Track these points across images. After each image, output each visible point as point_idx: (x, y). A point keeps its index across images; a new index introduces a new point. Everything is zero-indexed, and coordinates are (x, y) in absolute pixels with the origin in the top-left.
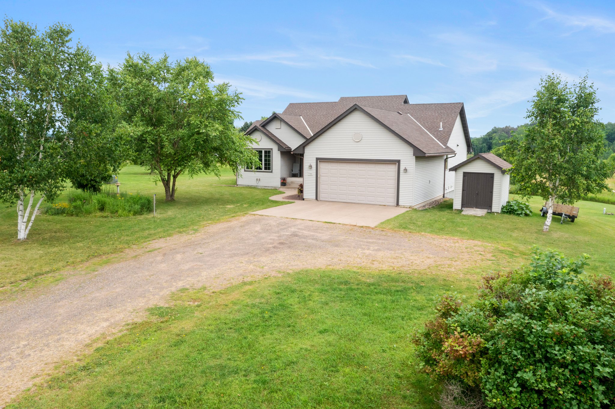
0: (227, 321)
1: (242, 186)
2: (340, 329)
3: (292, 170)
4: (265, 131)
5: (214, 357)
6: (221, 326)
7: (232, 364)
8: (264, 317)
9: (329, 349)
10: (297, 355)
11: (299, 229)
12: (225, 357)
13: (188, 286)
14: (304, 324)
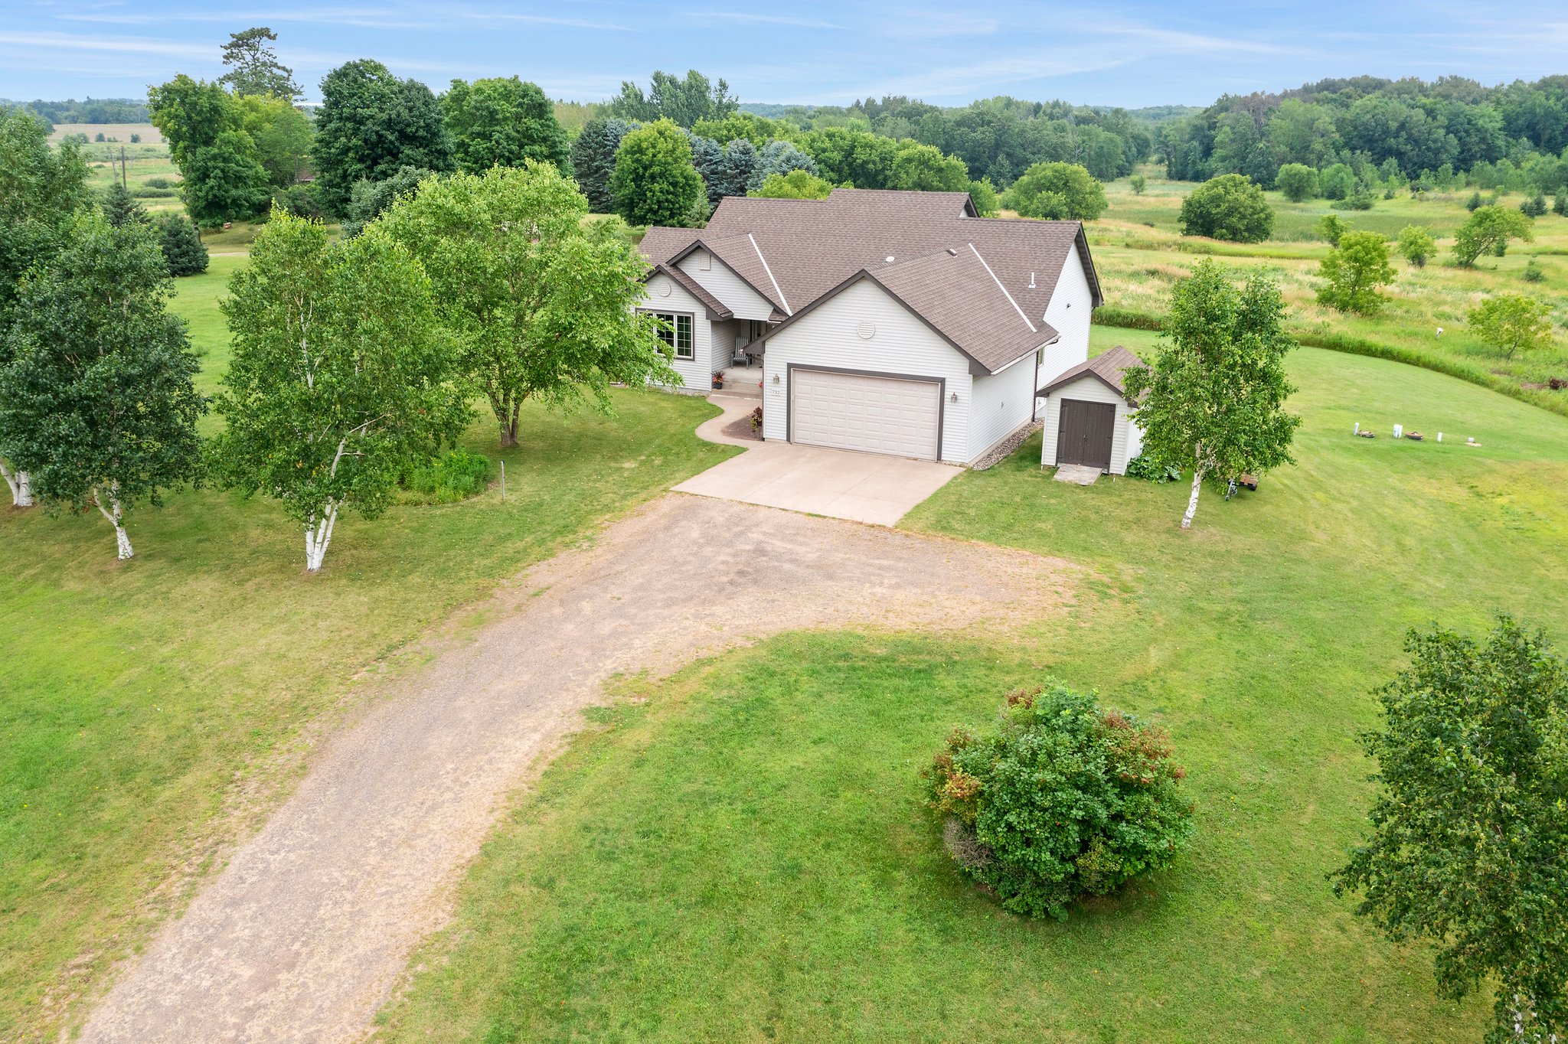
0: (693, 729)
2: (840, 737)
3: (734, 353)
4: (677, 276)
5: (688, 780)
6: (686, 735)
7: (711, 789)
8: (738, 721)
9: (827, 767)
10: (788, 776)
11: (765, 534)
12: (701, 780)
13: (622, 669)
14: (792, 730)
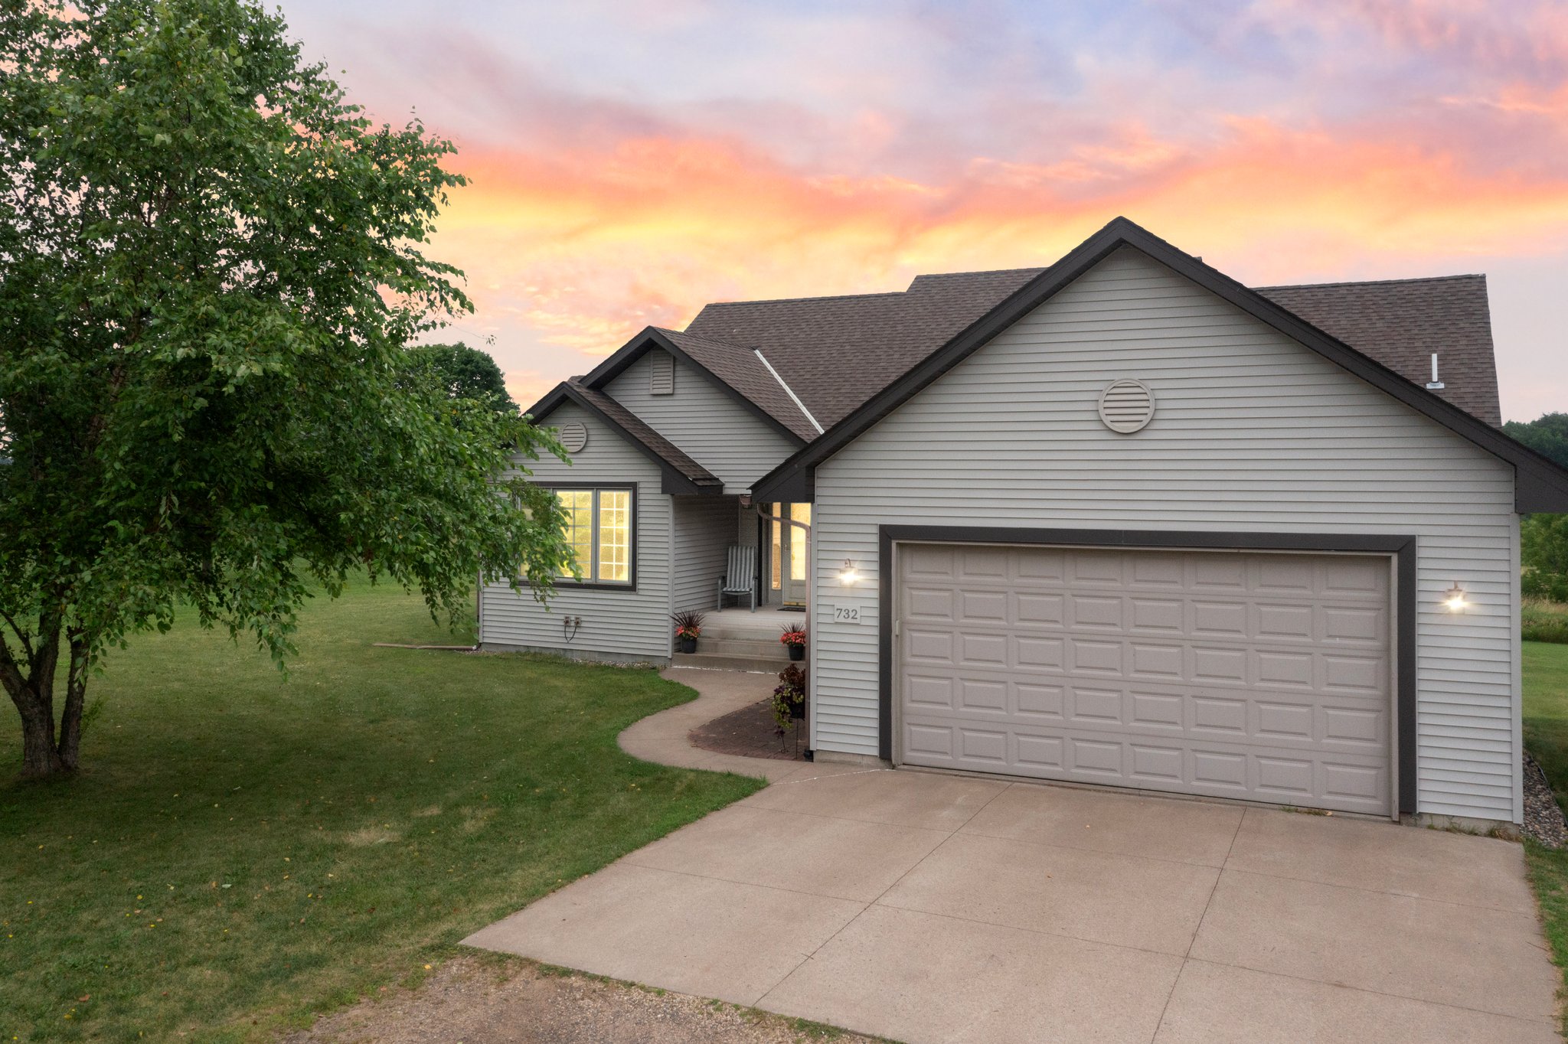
1: (498, 651)
3: (724, 578)
4: (603, 406)
